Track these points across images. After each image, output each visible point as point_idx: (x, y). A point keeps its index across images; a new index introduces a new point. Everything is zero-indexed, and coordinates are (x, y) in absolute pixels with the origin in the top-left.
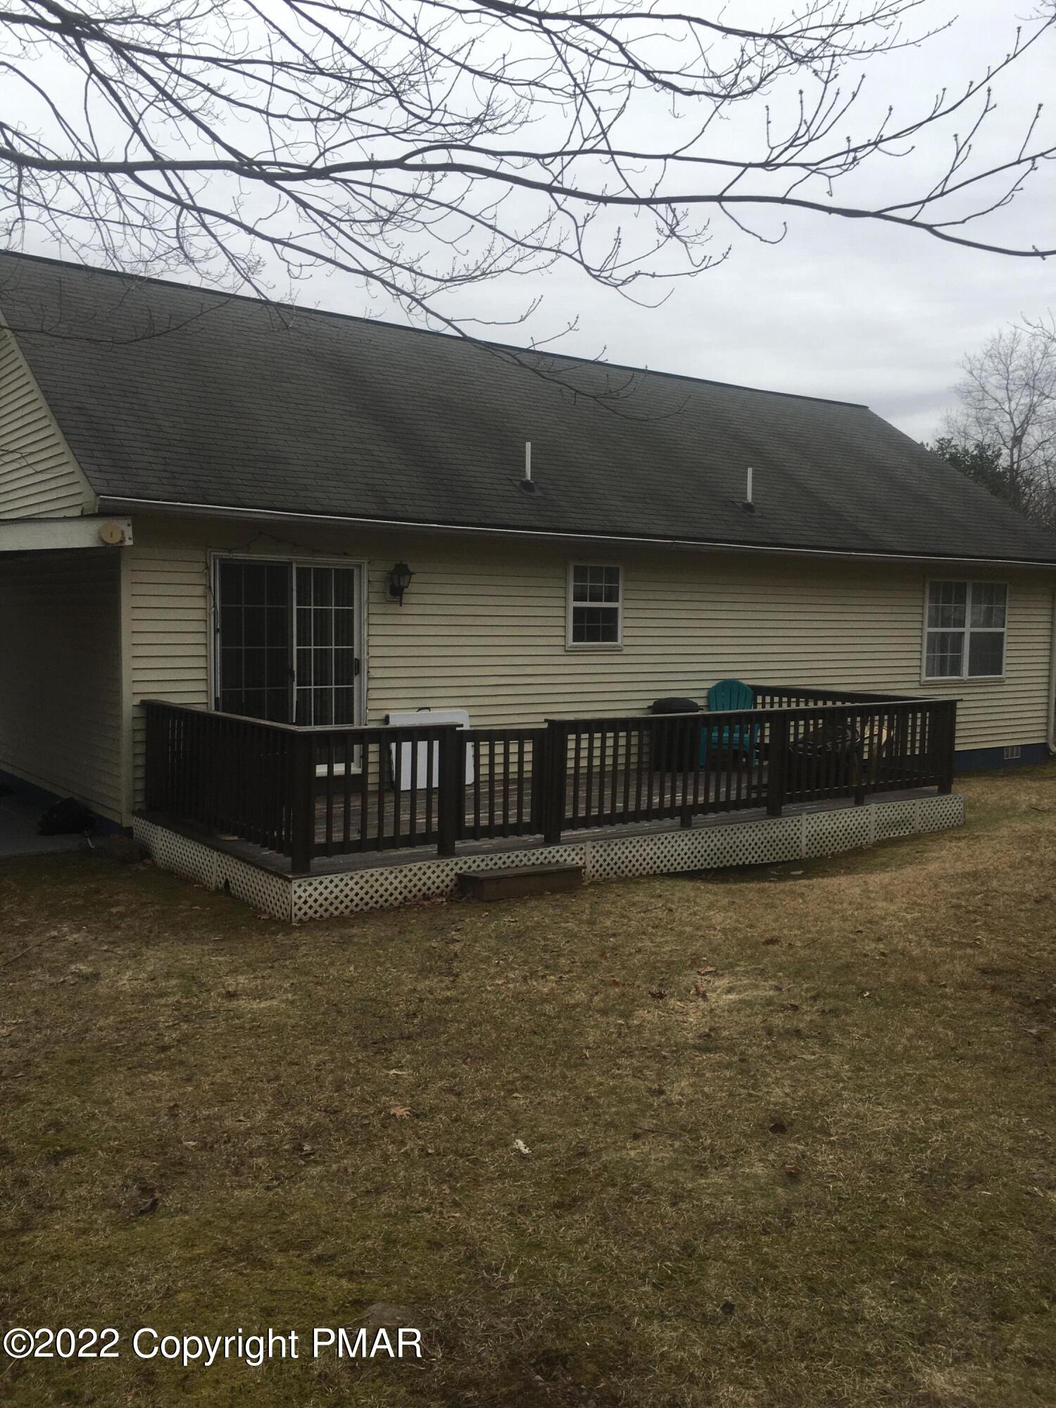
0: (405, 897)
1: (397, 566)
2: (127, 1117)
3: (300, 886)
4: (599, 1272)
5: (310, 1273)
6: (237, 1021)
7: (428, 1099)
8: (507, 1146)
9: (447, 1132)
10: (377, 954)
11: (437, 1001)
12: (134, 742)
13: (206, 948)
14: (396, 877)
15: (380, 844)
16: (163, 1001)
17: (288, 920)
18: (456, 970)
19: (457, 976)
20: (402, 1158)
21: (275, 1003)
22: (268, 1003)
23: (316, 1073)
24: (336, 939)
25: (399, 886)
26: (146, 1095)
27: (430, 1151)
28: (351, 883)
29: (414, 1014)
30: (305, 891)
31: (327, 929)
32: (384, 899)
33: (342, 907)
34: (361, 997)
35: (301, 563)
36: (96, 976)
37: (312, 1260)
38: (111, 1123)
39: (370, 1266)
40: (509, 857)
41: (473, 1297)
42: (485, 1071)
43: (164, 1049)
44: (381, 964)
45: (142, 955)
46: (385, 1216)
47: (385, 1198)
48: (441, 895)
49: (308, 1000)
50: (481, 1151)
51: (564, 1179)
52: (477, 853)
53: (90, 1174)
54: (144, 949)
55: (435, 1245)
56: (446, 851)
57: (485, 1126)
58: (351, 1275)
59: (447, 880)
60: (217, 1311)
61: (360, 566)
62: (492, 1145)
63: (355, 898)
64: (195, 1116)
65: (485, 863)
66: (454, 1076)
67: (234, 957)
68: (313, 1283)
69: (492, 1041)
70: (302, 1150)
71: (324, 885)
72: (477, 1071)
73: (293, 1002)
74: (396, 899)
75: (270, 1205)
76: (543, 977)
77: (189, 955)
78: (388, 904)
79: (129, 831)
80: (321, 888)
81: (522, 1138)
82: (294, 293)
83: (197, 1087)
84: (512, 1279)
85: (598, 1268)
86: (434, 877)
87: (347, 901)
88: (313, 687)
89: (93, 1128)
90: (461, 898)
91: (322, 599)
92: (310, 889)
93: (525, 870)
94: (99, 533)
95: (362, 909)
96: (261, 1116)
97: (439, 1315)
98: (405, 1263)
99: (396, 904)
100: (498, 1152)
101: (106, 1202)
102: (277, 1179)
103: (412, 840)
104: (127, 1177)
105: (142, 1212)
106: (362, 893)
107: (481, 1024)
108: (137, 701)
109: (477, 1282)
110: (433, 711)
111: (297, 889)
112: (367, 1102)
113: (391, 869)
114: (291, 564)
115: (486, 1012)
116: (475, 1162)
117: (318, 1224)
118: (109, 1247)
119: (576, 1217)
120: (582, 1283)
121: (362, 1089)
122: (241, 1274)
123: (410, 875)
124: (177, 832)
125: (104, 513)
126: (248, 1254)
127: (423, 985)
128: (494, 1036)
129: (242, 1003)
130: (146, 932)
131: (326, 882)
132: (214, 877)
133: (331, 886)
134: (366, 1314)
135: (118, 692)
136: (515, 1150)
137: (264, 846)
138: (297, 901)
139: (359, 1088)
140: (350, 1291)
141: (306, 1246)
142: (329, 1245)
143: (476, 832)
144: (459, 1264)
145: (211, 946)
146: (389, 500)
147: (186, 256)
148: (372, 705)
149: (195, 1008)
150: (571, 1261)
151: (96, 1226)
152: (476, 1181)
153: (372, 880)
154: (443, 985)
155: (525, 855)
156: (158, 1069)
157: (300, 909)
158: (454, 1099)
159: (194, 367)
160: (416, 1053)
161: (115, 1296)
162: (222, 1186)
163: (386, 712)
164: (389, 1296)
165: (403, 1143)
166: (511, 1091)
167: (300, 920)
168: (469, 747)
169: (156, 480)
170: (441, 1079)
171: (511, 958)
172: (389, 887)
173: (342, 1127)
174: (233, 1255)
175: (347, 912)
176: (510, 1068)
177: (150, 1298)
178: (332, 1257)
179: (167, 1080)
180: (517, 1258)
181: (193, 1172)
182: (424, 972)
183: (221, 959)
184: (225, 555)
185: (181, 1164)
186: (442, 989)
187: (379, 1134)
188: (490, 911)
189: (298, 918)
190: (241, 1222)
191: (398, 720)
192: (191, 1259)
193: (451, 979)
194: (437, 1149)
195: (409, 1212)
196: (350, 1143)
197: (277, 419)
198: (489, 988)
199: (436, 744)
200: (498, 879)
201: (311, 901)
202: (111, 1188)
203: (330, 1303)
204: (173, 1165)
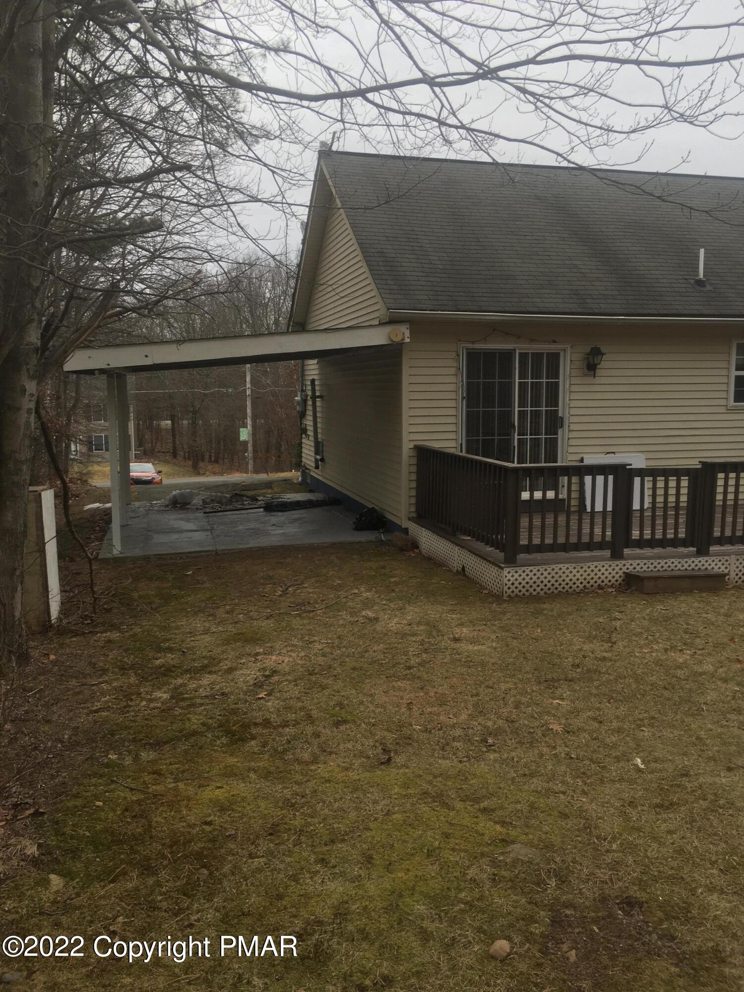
0: (585, 586)
1: (592, 349)
2: (382, 706)
3: (509, 572)
4: (680, 854)
5: (477, 817)
6: (458, 656)
7: (577, 722)
8: (628, 761)
9: (587, 745)
10: (559, 623)
11: (596, 658)
12: (410, 472)
13: (445, 608)
14: (578, 572)
15: (566, 547)
16: (414, 639)
17: (501, 594)
18: (614, 640)
19: (615, 643)
20: (552, 757)
21: (484, 647)
22: (480, 647)
23: (503, 695)
24: (531, 610)
25: (580, 578)
26: (395, 693)
27: (572, 756)
28: (546, 574)
29: (578, 665)
30: (513, 576)
31: (527, 603)
32: (569, 586)
33: (538, 589)
34: (542, 650)
35: (522, 349)
36: (377, 619)
37: (480, 810)
38: (372, 708)
39: (516, 821)
40: (666, 563)
41: (584, 853)
42: (623, 710)
43: (409, 668)
44: (561, 630)
45: (405, 609)
46: (533, 792)
47: (535, 780)
48: (612, 586)
49: (506, 648)
50: (609, 762)
51: (668, 789)
52: (640, 558)
53: (355, 736)
54: (407, 605)
55: (564, 816)
56: (617, 555)
57: (615, 746)
58: (503, 823)
59: (617, 576)
60: (415, 829)
61: (565, 350)
62: (618, 759)
63: (548, 584)
64: (423, 711)
65: (647, 566)
66: (599, 709)
67: (462, 616)
68: (478, 824)
69: (632, 691)
70: (487, 742)
71: (526, 573)
72: (617, 708)
73: (495, 648)
74: (578, 587)
75: (459, 772)
76: (681, 651)
77: (434, 611)
78: (572, 590)
79: (406, 531)
80: (524, 575)
81: (640, 758)
82: (521, 155)
83: (426, 693)
84: (614, 847)
85: (680, 851)
86: (606, 573)
87: (542, 586)
88: (529, 437)
89: (361, 709)
90: (627, 590)
91: (537, 374)
92: (516, 575)
93: (678, 573)
94: (389, 334)
95: (553, 592)
96: (464, 717)
97: (558, 859)
98: (541, 823)
99: (578, 590)
100: (621, 764)
101: (362, 754)
102: (467, 757)
103: (590, 546)
104: (376, 741)
105: (382, 763)
106: (553, 581)
107: (625, 677)
108: (411, 446)
109: (589, 844)
110: (617, 455)
111: (507, 575)
112: (535, 718)
113: (574, 565)
114: (515, 350)
115: (631, 670)
116: (604, 768)
117: (487, 788)
118: (359, 780)
119: (671, 816)
120: (666, 859)
121: (533, 710)
122: (434, 810)
123: (589, 571)
124: (433, 532)
125: (392, 321)
126: (440, 799)
127: (586, 647)
128: (634, 686)
129: (464, 646)
130: (410, 595)
131: (527, 571)
132: (456, 563)
133: (531, 575)
134: (509, 849)
135: (400, 440)
136: (635, 765)
137: (487, 544)
138: (507, 583)
139: (530, 709)
140: (500, 833)
141: (477, 800)
142: (492, 802)
143: (641, 543)
144: (578, 830)
145: (449, 607)
146: (588, 301)
147: (445, 140)
148: (571, 450)
149: (433, 645)
150: (660, 843)
151: (353, 767)
152: (602, 781)
153: (560, 572)
154: (603, 648)
155: (680, 562)
156: (404, 679)
157: (509, 588)
158: (596, 724)
159: (455, 217)
160: (575, 691)
161: (357, 809)
162: (432, 756)
163: (582, 455)
164: (526, 841)
165: (554, 748)
166: (639, 726)
167: (509, 596)
168: (637, 481)
169: (426, 297)
170: (590, 710)
171: (658, 634)
172: (573, 578)
173: (516, 732)
174: (431, 798)
175: (542, 593)
176: (642, 710)
177: (377, 814)
178: (493, 810)
179: (408, 687)
180: (621, 835)
181: (415, 744)
182: (590, 638)
183: (454, 616)
184: (470, 346)
185: (410, 738)
186: (602, 651)
187: (539, 740)
188: (647, 600)
189: (507, 594)
190: (440, 779)
191: (590, 460)
192: (405, 795)
193: (610, 645)
194: (578, 755)
195: (549, 792)
196: (518, 743)
197: (510, 248)
198: (637, 654)
199: (611, 478)
200: (656, 578)
201: (516, 584)
202: (366, 746)
203: (486, 838)
204: (405, 738)
